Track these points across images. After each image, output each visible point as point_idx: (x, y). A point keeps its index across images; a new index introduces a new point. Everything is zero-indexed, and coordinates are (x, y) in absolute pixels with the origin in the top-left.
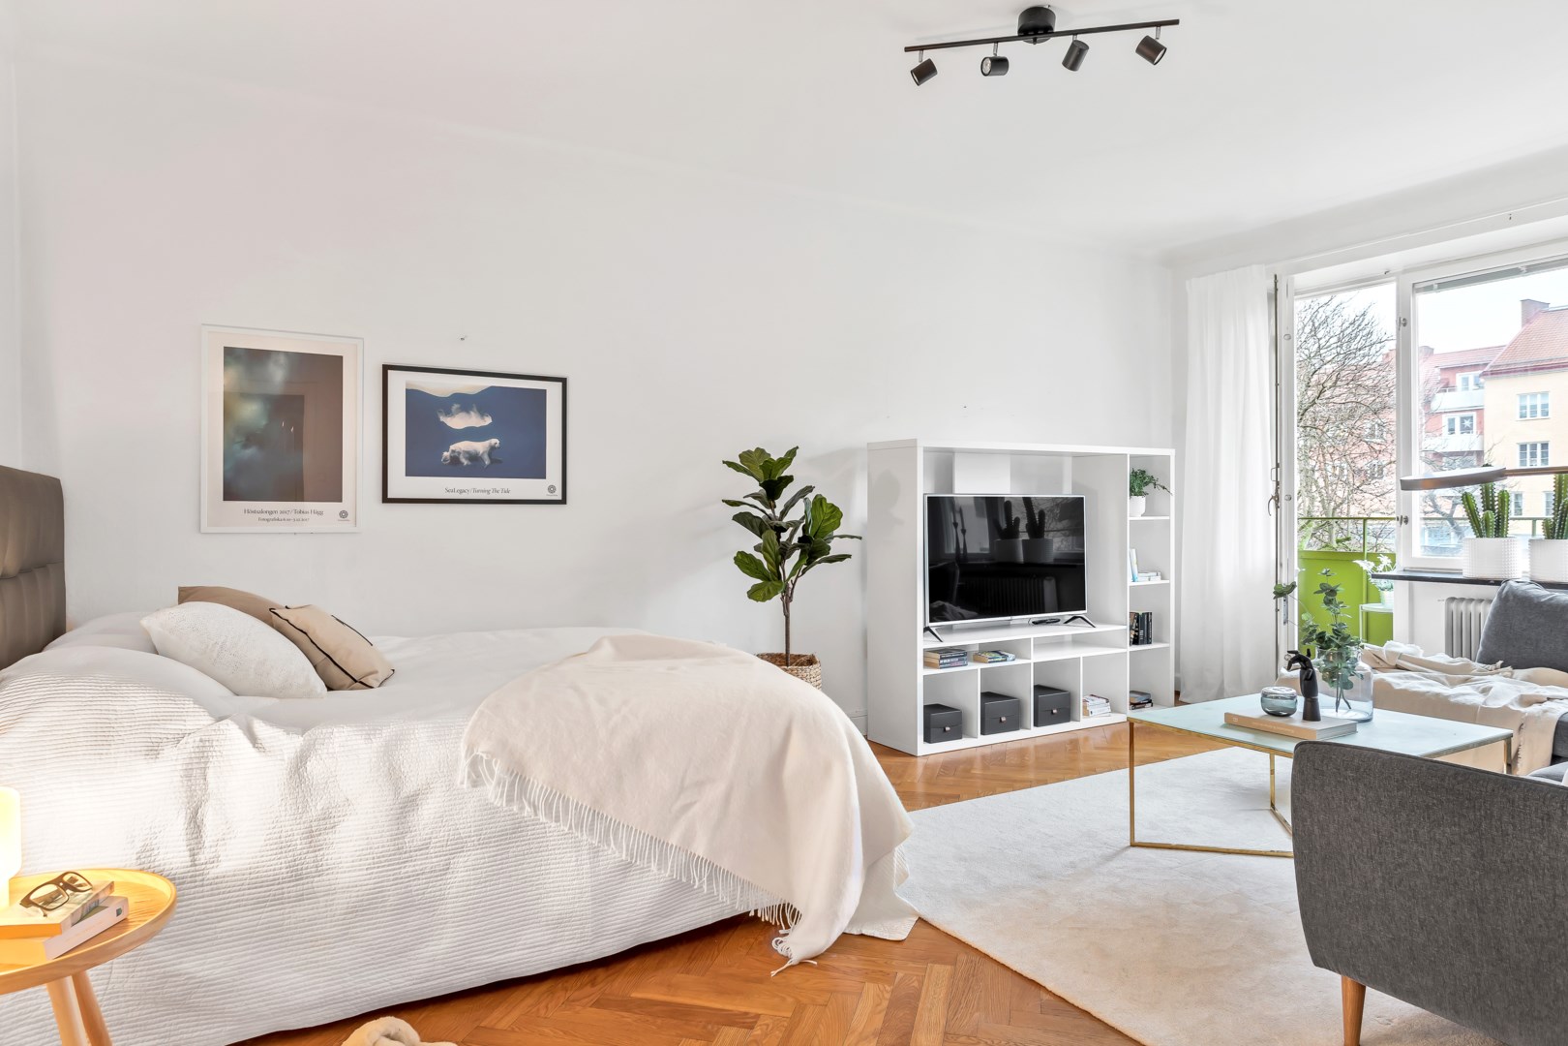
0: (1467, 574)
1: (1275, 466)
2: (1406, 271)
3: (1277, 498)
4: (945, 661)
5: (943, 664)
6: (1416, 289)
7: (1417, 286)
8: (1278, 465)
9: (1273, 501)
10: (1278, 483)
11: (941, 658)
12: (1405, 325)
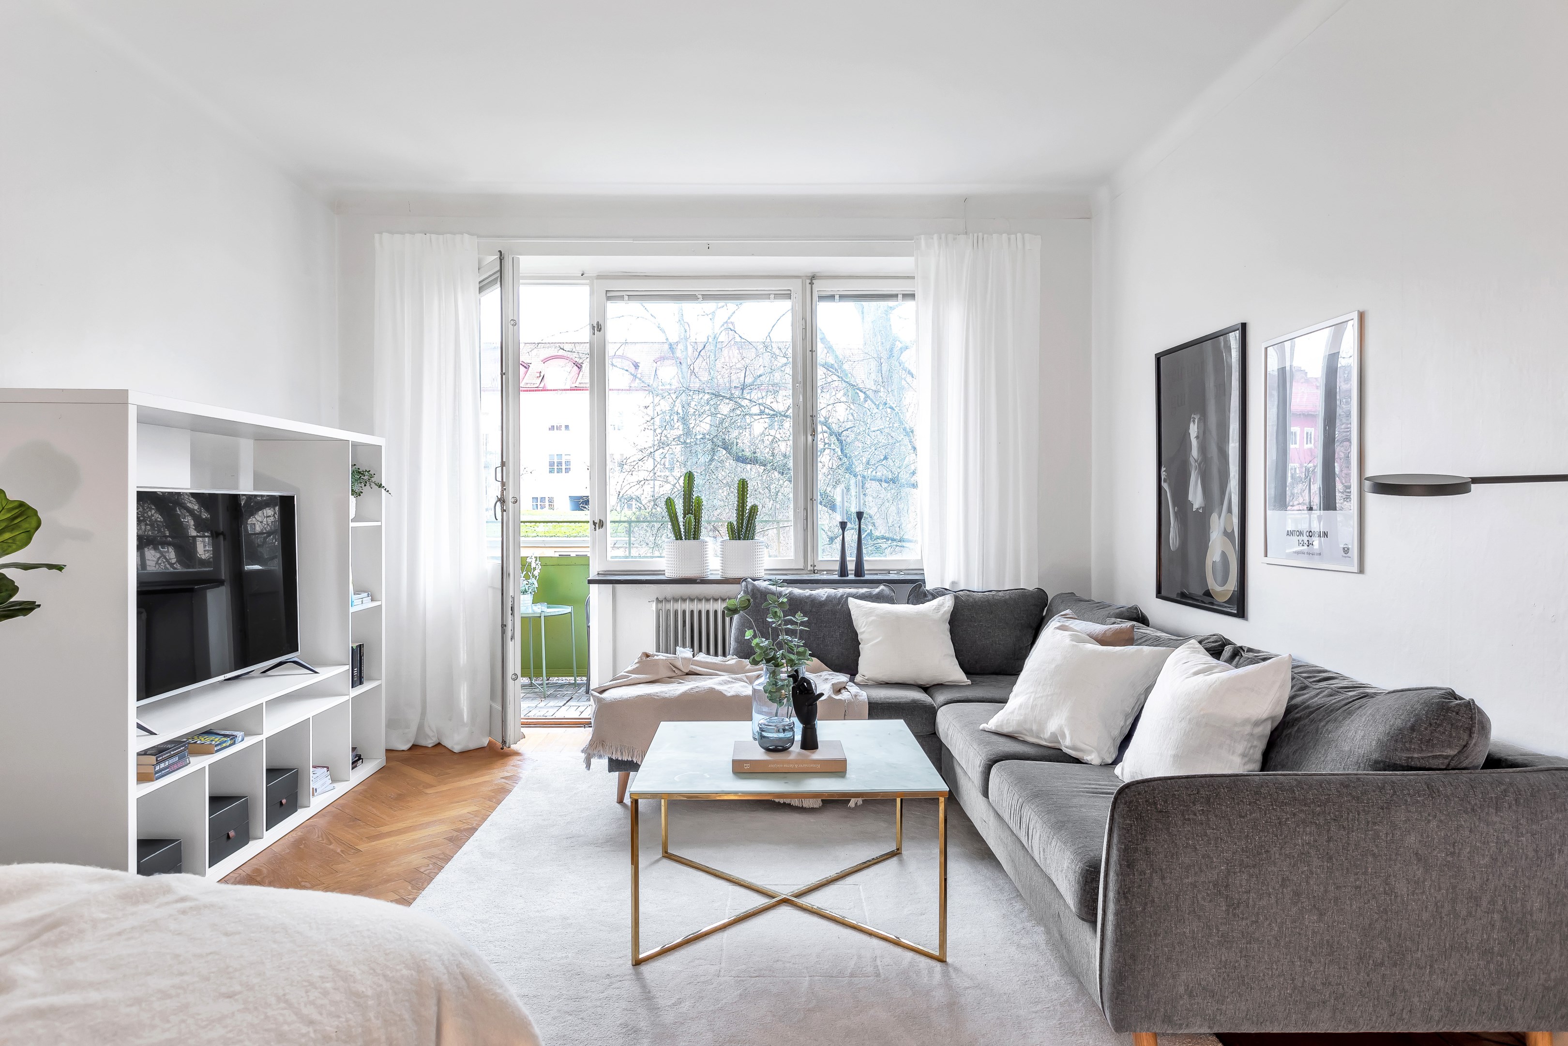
0: (669, 574)
1: (499, 464)
2: (600, 277)
3: (502, 500)
4: (162, 765)
5: (160, 770)
6: (610, 296)
7: (609, 294)
8: (503, 464)
9: (499, 504)
10: (503, 484)
11: (158, 763)
12: (600, 330)
